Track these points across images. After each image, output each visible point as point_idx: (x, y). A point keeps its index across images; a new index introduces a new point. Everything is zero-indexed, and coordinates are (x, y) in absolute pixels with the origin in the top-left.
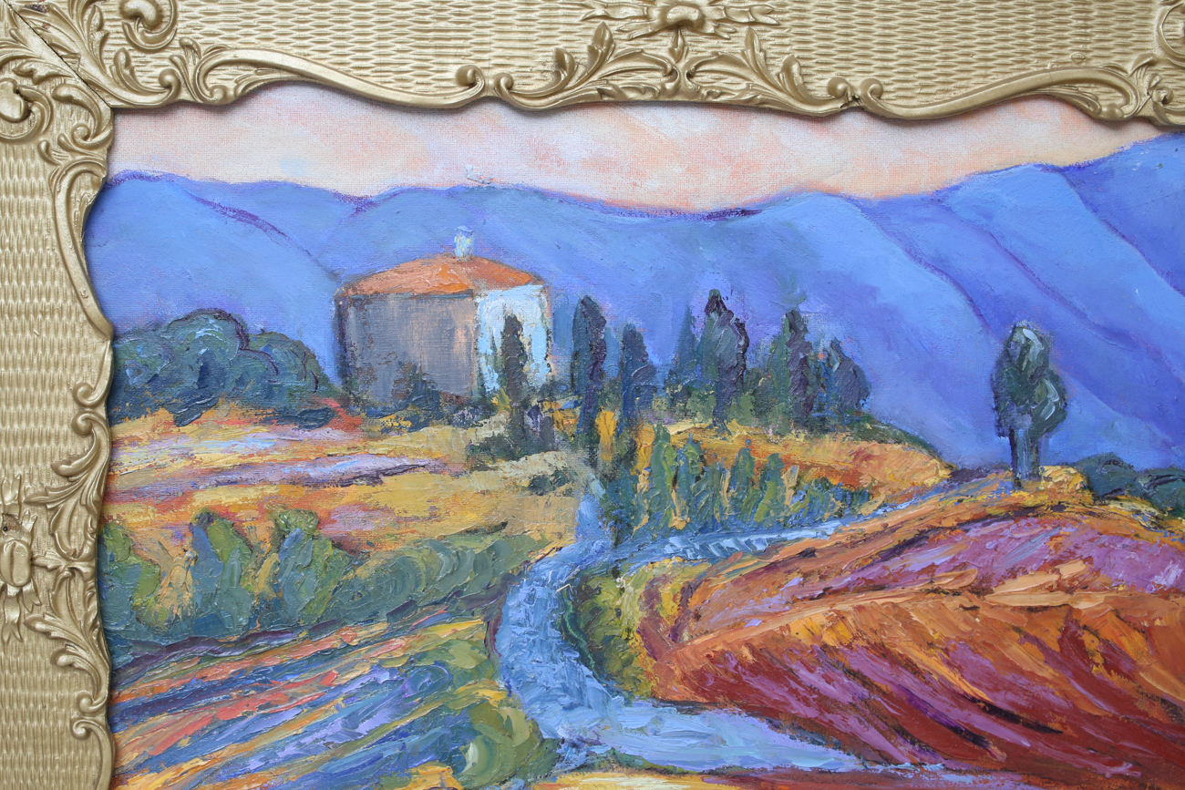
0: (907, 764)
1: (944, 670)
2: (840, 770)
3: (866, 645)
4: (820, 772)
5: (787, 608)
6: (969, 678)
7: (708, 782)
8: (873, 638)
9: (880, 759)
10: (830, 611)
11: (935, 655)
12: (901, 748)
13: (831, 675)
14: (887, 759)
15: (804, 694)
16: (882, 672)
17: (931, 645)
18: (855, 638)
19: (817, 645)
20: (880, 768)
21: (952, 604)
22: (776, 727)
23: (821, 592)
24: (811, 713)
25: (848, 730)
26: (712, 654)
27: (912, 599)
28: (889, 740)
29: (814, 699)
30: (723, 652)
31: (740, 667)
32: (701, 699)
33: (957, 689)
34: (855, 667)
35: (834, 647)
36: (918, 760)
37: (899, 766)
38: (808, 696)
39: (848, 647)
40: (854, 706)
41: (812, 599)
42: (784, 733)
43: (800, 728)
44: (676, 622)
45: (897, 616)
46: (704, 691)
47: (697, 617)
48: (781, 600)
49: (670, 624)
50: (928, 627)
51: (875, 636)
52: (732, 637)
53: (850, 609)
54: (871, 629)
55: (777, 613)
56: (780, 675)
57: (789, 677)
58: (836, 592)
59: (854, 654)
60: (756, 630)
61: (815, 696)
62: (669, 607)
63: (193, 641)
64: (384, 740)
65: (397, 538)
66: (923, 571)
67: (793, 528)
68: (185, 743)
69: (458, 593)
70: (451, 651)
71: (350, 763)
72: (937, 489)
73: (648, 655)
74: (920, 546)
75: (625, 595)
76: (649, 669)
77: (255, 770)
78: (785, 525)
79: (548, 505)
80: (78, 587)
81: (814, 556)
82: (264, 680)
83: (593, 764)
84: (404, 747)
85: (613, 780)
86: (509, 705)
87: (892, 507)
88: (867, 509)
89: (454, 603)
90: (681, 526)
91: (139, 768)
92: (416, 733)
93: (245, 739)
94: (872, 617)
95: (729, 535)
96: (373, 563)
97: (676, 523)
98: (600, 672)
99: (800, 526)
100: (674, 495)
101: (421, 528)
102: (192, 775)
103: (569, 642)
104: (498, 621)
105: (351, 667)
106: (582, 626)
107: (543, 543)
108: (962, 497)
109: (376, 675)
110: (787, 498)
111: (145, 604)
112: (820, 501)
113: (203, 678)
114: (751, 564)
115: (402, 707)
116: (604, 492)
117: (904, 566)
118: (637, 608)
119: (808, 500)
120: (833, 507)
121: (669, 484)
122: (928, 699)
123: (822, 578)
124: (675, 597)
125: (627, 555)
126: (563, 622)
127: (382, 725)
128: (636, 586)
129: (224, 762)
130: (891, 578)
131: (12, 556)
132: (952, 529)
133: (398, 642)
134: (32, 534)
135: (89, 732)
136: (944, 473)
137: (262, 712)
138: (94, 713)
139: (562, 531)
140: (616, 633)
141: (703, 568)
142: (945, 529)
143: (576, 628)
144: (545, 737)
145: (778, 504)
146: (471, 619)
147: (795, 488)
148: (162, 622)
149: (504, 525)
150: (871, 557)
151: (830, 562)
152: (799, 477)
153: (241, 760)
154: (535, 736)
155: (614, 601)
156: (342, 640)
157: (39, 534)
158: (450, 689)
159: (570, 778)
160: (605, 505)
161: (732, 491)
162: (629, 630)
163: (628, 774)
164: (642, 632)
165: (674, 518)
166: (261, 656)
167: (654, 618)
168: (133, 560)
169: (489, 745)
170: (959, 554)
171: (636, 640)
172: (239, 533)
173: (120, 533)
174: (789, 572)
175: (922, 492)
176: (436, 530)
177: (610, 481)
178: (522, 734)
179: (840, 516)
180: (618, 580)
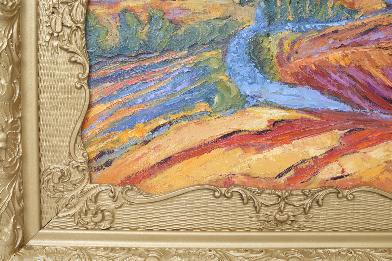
0: (368, 110)
1: (382, 77)
2: (344, 111)
3: (355, 66)
4: (338, 111)
5: (328, 51)
6: (390, 80)
7: (299, 113)
8: (357, 64)
9: (359, 108)
10: (343, 53)
11: (379, 71)
12: (366, 104)
13: (342, 76)
14: (361, 108)
15: (333, 82)
16: (360, 76)
17: (377, 67)
18: (351, 63)
19: (338, 65)
20: (358, 111)
21: (385, 53)
22: (323, 94)
23: (339, 46)
24: (335, 89)
25: (348, 96)
26: (301, 66)
27: (371, 50)
28: (362, 101)
29: (336, 85)
30: (305, 66)
31: (311, 72)
32: (297, 83)
33: (386, 84)
34: (351, 74)
35: (344, 66)
36: (371, 109)
37: (365, 111)
38: (334, 83)
39: (348, 66)
40: (350, 87)
41: (336, 48)
42: (325, 96)
43: (331, 95)
44: (289, 54)
45: (366, 56)
46: (298, 80)
47: (296, 53)
48: (326, 48)
49: (287, 55)
50: (377, 61)
51: (358, 63)
52: (308, 60)
53: (350, 52)
54: (357, 60)
55: (324, 53)
56: (325, 75)
57: (328, 76)
58: (345, 46)
59: (350, 69)
60: (317, 58)
61: (337, 83)
62: (286, 48)
63: (119, 55)
64: (185, 94)
65: (192, 20)
66: (376, 40)
67: (331, 22)
68: (115, 93)
69: (213, 40)
70: (210, 62)
71: (173, 102)
72: (381, 11)
73: (279, 65)
74: (375, 31)
75: (271, 44)
76: (279, 71)
77: (140, 103)
78: (328, 21)
79: (245, 10)
80: (79, 34)
81: (338, 33)
82: (144, 70)
83: (258, 105)
84: (192, 96)
85: (265, 110)
86: (230, 82)
87: (365, 16)
88: (357, 17)
89: (212, 44)
90: (292, 19)
91: (98, 102)
92: (197, 91)
93: (136, 92)
94: (357, 55)
95: (308, 23)
96: (183, 29)
97: (290, 18)
98: (262, 71)
99: (333, 21)
100: (289, 8)
101: (200, 16)
102: (117, 105)
103: (251, 59)
104: (227, 51)
105: (174, 67)
106: (256, 54)
107: (243, 24)
108: (390, 14)
109: (183, 70)
110: (329, 11)
111: (102, 42)
112: (340, 13)
113: (122, 69)
114: (315, 34)
115: (192, 82)
116: (265, 6)
117: (369, 38)
118: (276, 48)
119: (336, 12)
120: (345, 15)
121: (288, 4)
122: (376, 87)
123: (340, 41)
124: (289, 45)
125: (273, 29)
126: (250, 53)
127: (185, 88)
128: (275, 40)
129: (129, 100)
130: (364, 42)
131: (55, 22)
132: (386, 26)
133: (192, 58)
134: (63, 14)
135: (82, 86)
136: (384, 5)
137: (142, 82)
138: (84, 79)
139: (250, 20)
140: (268, 57)
141: (299, 35)
142: (384, 25)
143: (254, 55)
144: (242, 94)
145: (326, 13)
146: (217, 50)
147: (332, 8)
148: (108, 48)
149: (230, 16)
150: (357, 34)
151: (343, 35)
152: (334, 4)
153: (135, 100)
154: (239, 94)
155: (267, 45)
156: (172, 56)
157: (65, 14)
158: (209, 75)
159: (250, 109)
160: (266, 11)
161: (310, 8)
162: (272, 56)
163: (271, 109)
164: (277, 57)
165: (289, 16)
166: (143, 62)
167: (281, 52)
168: (98, 26)
169: (222, 96)
170: (388, 35)
171: (275, 60)
172: (136, 17)
173: (93, 17)
174: (329, 38)
175: (376, 12)
176: (205, 18)
177: (267, 2)
178: (234, 93)
179: (347, 19)
180: (269, 38)
